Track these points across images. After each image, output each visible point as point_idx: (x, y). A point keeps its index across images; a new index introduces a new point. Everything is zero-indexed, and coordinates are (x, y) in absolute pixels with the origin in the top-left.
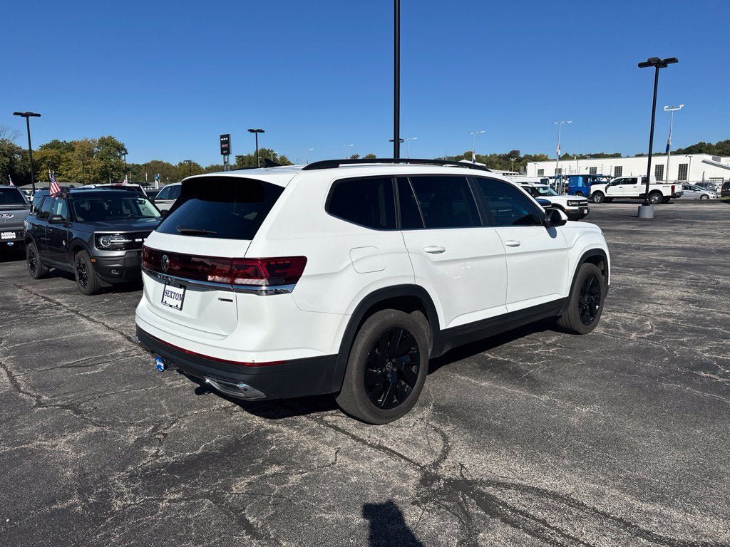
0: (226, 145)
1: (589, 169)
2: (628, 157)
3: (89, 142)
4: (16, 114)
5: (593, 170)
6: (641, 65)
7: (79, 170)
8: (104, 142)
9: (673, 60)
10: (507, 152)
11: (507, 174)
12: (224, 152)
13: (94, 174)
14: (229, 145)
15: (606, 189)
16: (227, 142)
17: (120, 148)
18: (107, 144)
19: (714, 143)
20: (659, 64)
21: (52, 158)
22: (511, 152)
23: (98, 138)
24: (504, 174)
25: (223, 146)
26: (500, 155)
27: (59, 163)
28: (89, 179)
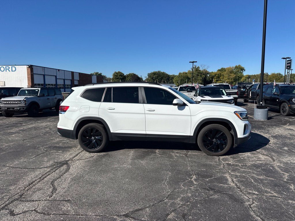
0: (289, 65)
3: (231, 68)
4: (190, 62)
7: (226, 79)
8: (236, 67)
12: (288, 68)
13: (231, 80)
14: (291, 65)
16: (290, 63)
17: (243, 69)
18: (238, 68)
21: (218, 74)
23: (234, 66)
25: (288, 65)
27: (220, 76)
28: (229, 82)
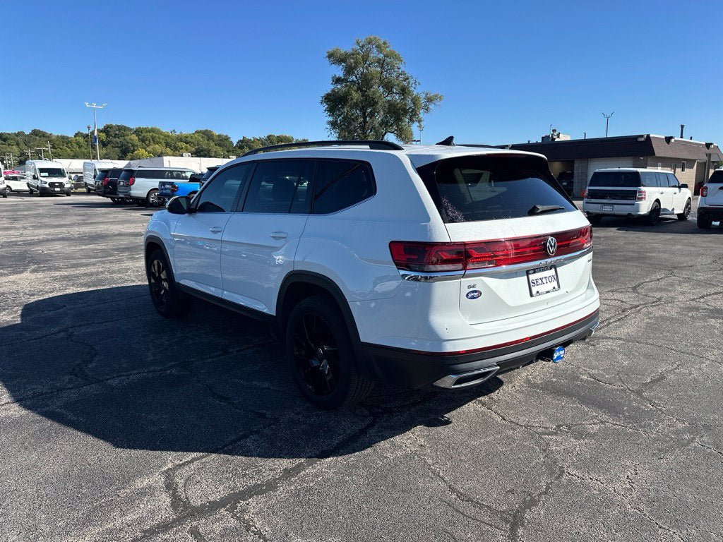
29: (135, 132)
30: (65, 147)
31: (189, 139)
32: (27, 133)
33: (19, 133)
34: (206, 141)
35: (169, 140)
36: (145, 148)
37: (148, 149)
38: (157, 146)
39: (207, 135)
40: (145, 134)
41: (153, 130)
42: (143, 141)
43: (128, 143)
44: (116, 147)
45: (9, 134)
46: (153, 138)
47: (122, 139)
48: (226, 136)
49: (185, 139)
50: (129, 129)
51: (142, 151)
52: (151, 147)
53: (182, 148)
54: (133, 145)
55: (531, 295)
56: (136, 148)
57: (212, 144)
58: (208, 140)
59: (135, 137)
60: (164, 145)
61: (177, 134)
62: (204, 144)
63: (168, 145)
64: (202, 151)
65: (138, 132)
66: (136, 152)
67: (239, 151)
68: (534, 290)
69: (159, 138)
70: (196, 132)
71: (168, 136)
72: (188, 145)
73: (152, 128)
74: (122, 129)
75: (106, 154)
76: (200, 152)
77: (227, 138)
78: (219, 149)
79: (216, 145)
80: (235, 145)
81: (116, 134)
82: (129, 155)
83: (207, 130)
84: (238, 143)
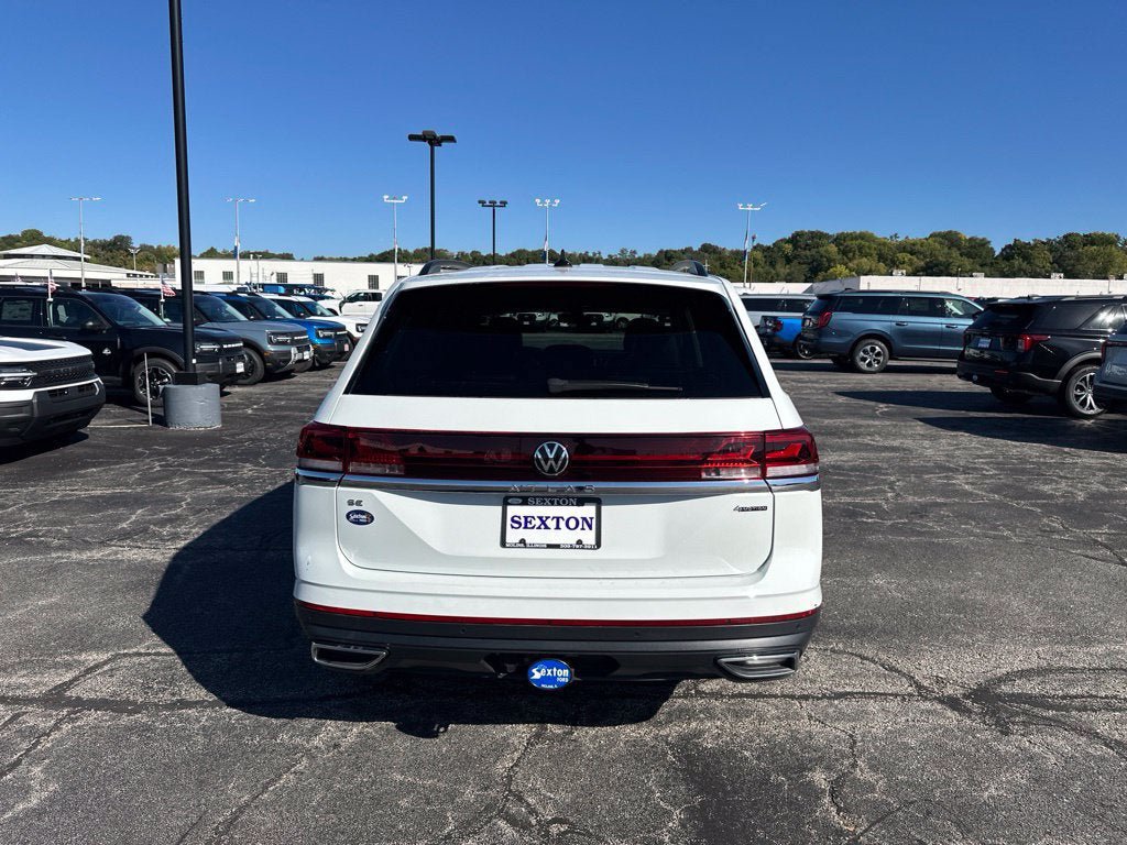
1: (275, 276)
2: (302, 260)
5: (282, 277)
6: (412, 138)
9: (451, 139)
10: (109, 237)
11: (135, 275)
15: (340, 308)
19: (411, 251)
20: (433, 140)
22: (116, 238)
24: (128, 275)
26: (94, 241)
29: (835, 240)
30: (737, 266)
31: (918, 247)
32: (696, 249)
33: (686, 249)
34: (946, 250)
35: (885, 250)
36: (845, 264)
37: (850, 265)
38: (865, 260)
39: (950, 239)
40: (849, 243)
41: (862, 236)
42: (844, 253)
43: (821, 256)
44: (804, 263)
45: (675, 252)
46: (860, 248)
47: (814, 251)
48: (984, 239)
49: (910, 248)
50: (826, 236)
51: (840, 268)
52: (855, 262)
53: (904, 263)
54: (829, 260)
55: (503, 544)
56: (832, 264)
57: (955, 253)
58: (949, 248)
59: (833, 248)
60: (876, 258)
61: (899, 240)
62: (942, 254)
63: (881, 258)
64: (936, 265)
65: (839, 240)
66: (831, 270)
67: (1003, 264)
68: (513, 536)
69: (870, 248)
70: (931, 236)
71: (884, 244)
72: (914, 258)
73: (861, 233)
74: (817, 236)
75: (789, 274)
76: (932, 268)
77: (984, 244)
78: (967, 263)
79: (961, 255)
80: (997, 253)
81: (807, 245)
82: (821, 275)
83: (950, 232)
84: (1003, 250)
